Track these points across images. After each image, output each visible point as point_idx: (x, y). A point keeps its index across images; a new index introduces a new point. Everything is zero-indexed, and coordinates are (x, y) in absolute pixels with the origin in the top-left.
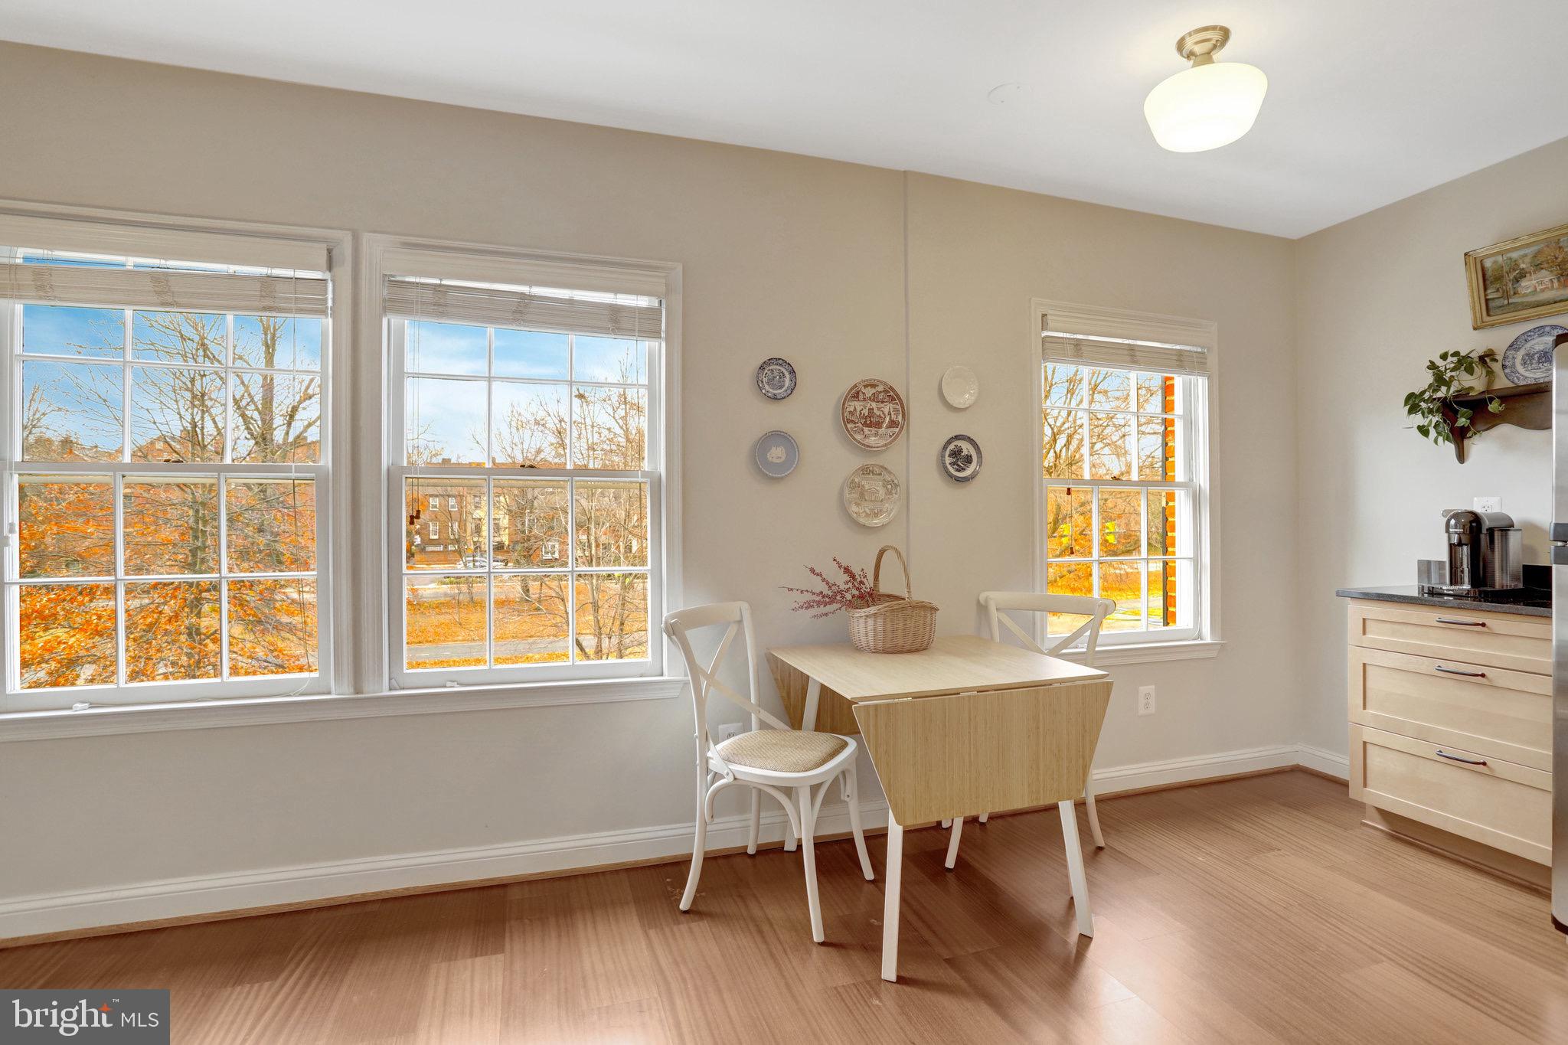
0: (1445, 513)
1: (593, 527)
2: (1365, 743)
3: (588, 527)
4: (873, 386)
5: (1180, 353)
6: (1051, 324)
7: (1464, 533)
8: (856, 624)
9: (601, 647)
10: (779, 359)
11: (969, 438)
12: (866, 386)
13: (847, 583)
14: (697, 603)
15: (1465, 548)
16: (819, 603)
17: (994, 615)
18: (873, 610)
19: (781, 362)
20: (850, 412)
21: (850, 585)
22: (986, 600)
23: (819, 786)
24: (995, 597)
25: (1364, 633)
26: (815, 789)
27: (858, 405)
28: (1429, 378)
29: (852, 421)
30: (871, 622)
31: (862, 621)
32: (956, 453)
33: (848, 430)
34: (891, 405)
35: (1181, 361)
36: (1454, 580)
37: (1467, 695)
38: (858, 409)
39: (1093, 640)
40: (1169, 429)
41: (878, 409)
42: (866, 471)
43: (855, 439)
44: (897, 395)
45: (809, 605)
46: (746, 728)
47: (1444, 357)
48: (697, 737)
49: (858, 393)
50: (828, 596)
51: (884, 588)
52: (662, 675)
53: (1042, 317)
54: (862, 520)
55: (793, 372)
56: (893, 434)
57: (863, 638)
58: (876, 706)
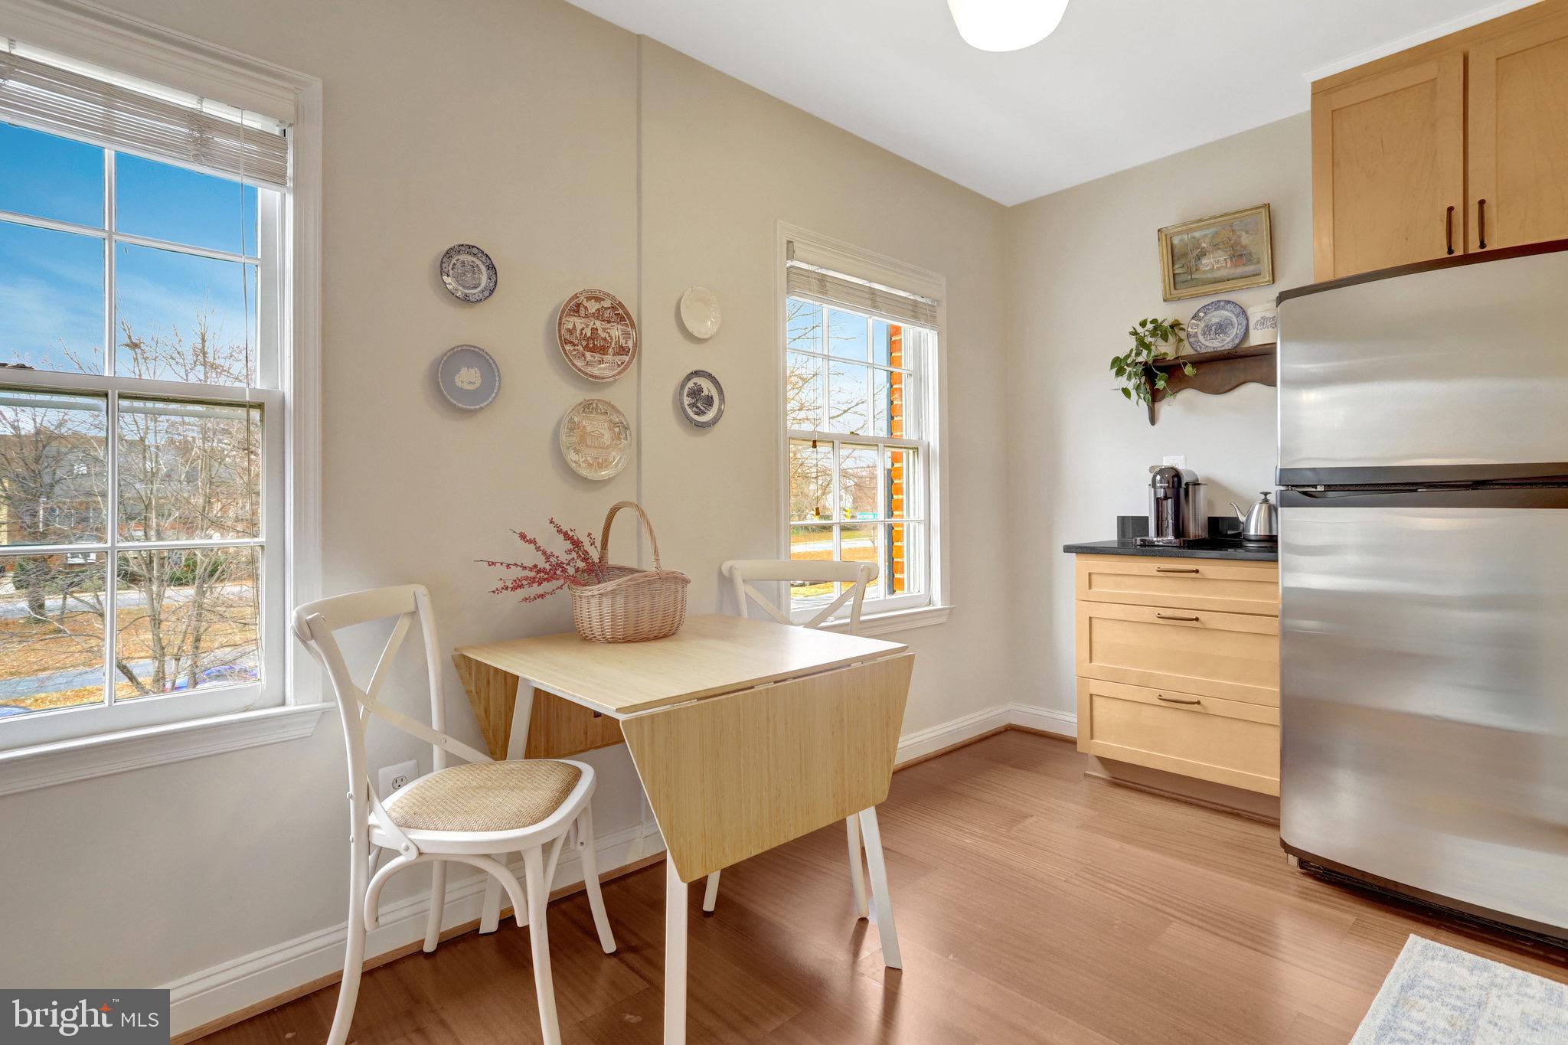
0: (1152, 468)
1: (154, 517)
2: (1091, 695)
3: (145, 517)
4: (598, 299)
5: (915, 303)
6: (798, 252)
7: (1168, 487)
8: (585, 606)
9: (163, 673)
10: (473, 247)
11: (710, 375)
12: (589, 299)
13: (569, 552)
14: (346, 588)
15: (1170, 500)
16: (532, 581)
17: (742, 589)
18: (609, 586)
19: (475, 251)
20: (569, 330)
21: (574, 555)
22: (731, 570)
23: (552, 842)
24: (742, 567)
25: (1090, 588)
26: (547, 848)
27: (578, 323)
28: (1132, 343)
29: (571, 342)
30: (607, 602)
31: (594, 601)
32: (696, 393)
33: (566, 354)
34: (619, 326)
35: (916, 312)
36: (1160, 532)
37: (1181, 640)
38: (579, 327)
39: (857, 609)
40: (894, 387)
41: (604, 330)
42: (587, 407)
43: (574, 365)
44: (628, 314)
45: (517, 585)
46: (423, 768)
47: (1143, 324)
48: (351, 797)
49: (578, 305)
50: (544, 571)
51: (613, 559)
52: (283, 704)
53: (788, 244)
54: (584, 472)
55: (492, 268)
56: (622, 363)
57: (595, 625)
58: (652, 717)
